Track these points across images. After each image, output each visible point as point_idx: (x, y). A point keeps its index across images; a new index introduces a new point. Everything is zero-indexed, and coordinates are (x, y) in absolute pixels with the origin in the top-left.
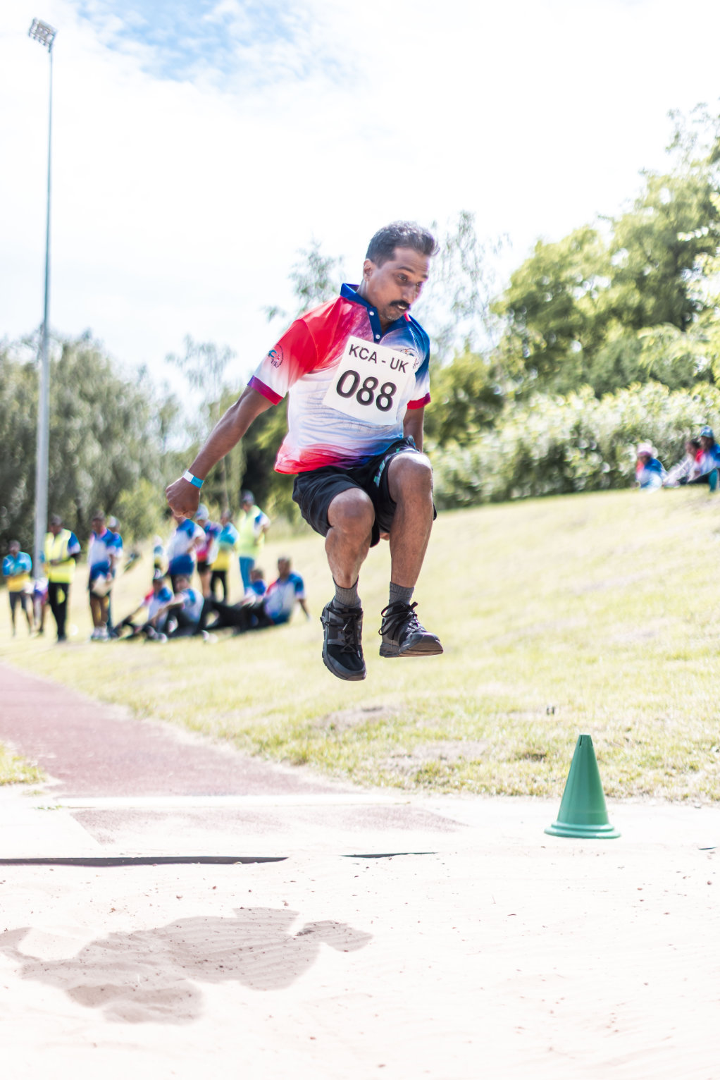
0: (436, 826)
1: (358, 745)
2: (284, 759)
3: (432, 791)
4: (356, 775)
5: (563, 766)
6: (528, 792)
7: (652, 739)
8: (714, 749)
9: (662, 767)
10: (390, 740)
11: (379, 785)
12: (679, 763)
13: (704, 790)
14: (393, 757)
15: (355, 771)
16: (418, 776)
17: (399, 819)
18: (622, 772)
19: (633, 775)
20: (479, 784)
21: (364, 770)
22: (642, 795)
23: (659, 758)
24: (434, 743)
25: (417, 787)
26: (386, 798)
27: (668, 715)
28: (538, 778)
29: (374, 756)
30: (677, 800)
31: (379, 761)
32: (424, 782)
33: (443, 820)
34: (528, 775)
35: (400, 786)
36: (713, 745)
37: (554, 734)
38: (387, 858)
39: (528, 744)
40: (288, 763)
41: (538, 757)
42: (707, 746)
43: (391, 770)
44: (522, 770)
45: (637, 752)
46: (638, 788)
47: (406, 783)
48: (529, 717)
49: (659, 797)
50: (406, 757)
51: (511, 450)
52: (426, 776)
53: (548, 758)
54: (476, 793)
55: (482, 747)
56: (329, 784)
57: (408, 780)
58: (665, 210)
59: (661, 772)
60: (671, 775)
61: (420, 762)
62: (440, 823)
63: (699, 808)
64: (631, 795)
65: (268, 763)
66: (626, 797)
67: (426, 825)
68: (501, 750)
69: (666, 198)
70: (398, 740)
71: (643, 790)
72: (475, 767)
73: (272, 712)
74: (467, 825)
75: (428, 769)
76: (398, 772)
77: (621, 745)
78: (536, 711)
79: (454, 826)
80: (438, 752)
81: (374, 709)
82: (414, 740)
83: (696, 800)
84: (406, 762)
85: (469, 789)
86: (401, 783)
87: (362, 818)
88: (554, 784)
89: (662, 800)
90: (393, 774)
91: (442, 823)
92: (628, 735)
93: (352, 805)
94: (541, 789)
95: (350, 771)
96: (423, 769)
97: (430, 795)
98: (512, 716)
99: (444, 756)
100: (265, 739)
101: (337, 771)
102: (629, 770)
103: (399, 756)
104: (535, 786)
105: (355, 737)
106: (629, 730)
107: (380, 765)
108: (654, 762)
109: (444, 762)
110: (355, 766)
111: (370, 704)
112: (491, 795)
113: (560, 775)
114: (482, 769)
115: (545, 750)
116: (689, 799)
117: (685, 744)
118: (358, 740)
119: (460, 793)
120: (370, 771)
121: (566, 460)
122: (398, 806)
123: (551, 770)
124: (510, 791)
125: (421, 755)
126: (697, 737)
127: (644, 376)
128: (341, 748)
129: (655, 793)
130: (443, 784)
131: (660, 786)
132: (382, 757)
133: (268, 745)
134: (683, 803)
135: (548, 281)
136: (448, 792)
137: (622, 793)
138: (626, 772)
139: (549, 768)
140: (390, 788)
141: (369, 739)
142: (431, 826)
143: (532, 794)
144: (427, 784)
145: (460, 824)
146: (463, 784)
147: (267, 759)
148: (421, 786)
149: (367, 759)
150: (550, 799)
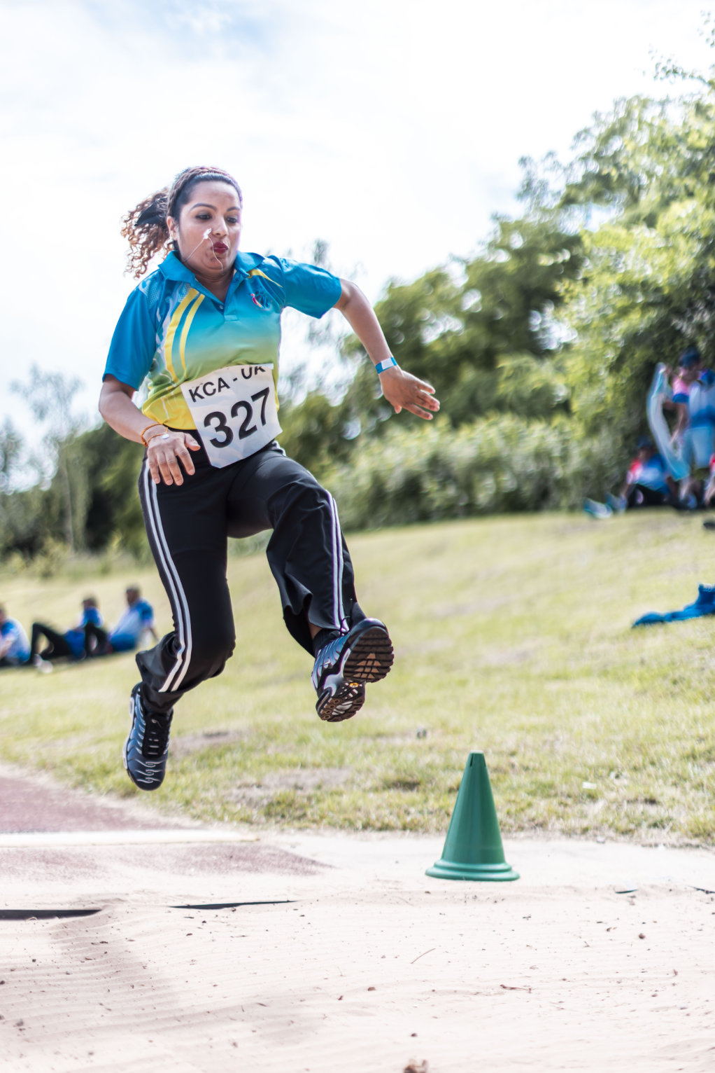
0: (292, 868)
1: (198, 774)
2: (110, 791)
3: (286, 826)
4: (194, 808)
5: (440, 796)
6: (400, 824)
7: (541, 764)
8: (613, 775)
9: (556, 795)
10: (237, 769)
11: (221, 819)
12: (575, 791)
13: (607, 821)
14: (240, 787)
15: (194, 803)
16: (269, 809)
17: (245, 860)
18: (509, 801)
19: (523, 805)
20: (342, 817)
21: (204, 801)
22: (535, 828)
23: (551, 786)
24: (288, 771)
25: (267, 821)
26: (229, 834)
27: (557, 739)
28: (412, 810)
29: (216, 786)
30: (576, 834)
31: (223, 792)
32: (277, 814)
33: (301, 860)
34: (399, 806)
35: (248, 821)
36: (611, 770)
37: (427, 759)
38: (230, 908)
39: (397, 770)
40: (114, 795)
41: (410, 786)
42: (604, 772)
43: (238, 802)
44: (392, 801)
45: (524, 779)
46: (529, 820)
47: (254, 817)
48: (398, 742)
49: (555, 831)
50: (255, 787)
51: (365, 482)
52: (279, 809)
53: (421, 787)
54: (338, 828)
55: (345, 774)
56: (162, 820)
57: (255, 814)
58: (517, 254)
59: (555, 801)
60: (566, 805)
61: (271, 793)
62: (297, 865)
63: (603, 843)
64: (521, 828)
65: (91, 796)
66: (516, 831)
67: (279, 867)
68: (367, 778)
69: (518, 242)
70: (245, 768)
71: (536, 822)
72: (336, 798)
73: (99, 741)
74: (331, 866)
75: (281, 800)
76: (245, 805)
77: (505, 772)
78: (404, 734)
79: (314, 868)
80: (292, 781)
81: (218, 734)
82: (264, 768)
83: (598, 833)
84: (255, 793)
85: (330, 824)
86: (248, 816)
87: (200, 859)
88: (430, 816)
89: (558, 834)
90: (239, 806)
91: (300, 865)
92: (515, 760)
93: (188, 842)
94: (416, 822)
95: (187, 803)
96: (275, 800)
97: (283, 830)
98: (379, 741)
99: (300, 784)
100: (88, 767)
101: (173, 803)
102: (518, 800)
103: (247, 786)
104: (408, 819)
105: (194, 765)
106: (513, 754)
107: (224, 796)
108: (545, 790)
109: (299, 792)
110: (193, 797)
111: (213, 728)
112: (356, 830)
113: (437, 806)
114: (345, 800)
115: (417, 777)
116: (590, 832)
117: (579, 769)
118: (199, 768)
119: (319, 828)
120: (212, 803)
121: (423, 492)
122: (244, 844)
123: (426, 801)
124: (378, 824)
125: (272, 784)
126: (592, 761)
127: (501, 406)
128: (178, 778)
129: (550, 827)
130: (299, 818)
131: (554, 818)
132: (225, 787)
133: (92, 775)
134: (583, 837)
135: (400, 322)
136: (307, 827)
137: (512, 827)
138: (514, 801)
139: (424, 798)
140: (235, 823)
141: (212, 767)
142: (286, 868)
143: (404, 828)
144: (279, 818)
145: (323, 865)
146: (322, 818)
147: (90, 792)
148: (273, 820)
149: (208, 790)
150: (427, 835)
